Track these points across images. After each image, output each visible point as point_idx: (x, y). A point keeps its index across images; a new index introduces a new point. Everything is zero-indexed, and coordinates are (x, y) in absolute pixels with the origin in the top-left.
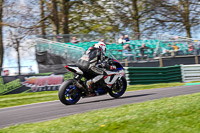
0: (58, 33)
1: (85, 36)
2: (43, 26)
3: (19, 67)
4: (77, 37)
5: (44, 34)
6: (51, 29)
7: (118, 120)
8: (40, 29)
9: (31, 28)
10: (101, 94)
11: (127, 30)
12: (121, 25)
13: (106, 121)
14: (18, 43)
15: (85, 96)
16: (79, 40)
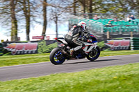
0: (85, 12)
1: (103, 15)
2: (75, 7)
3: (57, 34)
4: (98, 15)
5: (75, 12)
6: (80, 9)
7: (126, 74)
8: (72, 9)
9: (66, 8)
10: (80, 58)
11: (133, 11)
12: (129, 8)
13: (117, 74)
14: (57, 18)
15: (69, 59)
16: (99, 17)
